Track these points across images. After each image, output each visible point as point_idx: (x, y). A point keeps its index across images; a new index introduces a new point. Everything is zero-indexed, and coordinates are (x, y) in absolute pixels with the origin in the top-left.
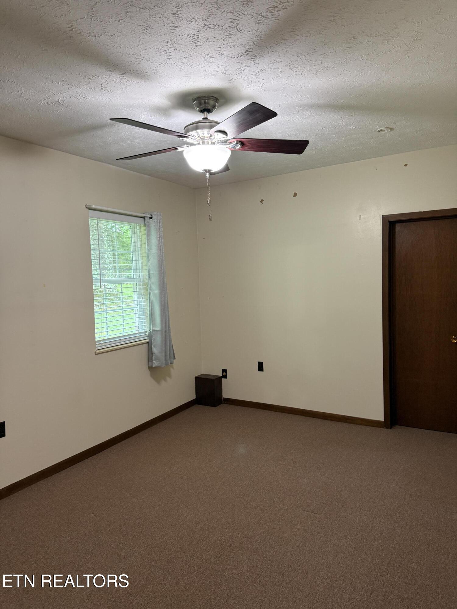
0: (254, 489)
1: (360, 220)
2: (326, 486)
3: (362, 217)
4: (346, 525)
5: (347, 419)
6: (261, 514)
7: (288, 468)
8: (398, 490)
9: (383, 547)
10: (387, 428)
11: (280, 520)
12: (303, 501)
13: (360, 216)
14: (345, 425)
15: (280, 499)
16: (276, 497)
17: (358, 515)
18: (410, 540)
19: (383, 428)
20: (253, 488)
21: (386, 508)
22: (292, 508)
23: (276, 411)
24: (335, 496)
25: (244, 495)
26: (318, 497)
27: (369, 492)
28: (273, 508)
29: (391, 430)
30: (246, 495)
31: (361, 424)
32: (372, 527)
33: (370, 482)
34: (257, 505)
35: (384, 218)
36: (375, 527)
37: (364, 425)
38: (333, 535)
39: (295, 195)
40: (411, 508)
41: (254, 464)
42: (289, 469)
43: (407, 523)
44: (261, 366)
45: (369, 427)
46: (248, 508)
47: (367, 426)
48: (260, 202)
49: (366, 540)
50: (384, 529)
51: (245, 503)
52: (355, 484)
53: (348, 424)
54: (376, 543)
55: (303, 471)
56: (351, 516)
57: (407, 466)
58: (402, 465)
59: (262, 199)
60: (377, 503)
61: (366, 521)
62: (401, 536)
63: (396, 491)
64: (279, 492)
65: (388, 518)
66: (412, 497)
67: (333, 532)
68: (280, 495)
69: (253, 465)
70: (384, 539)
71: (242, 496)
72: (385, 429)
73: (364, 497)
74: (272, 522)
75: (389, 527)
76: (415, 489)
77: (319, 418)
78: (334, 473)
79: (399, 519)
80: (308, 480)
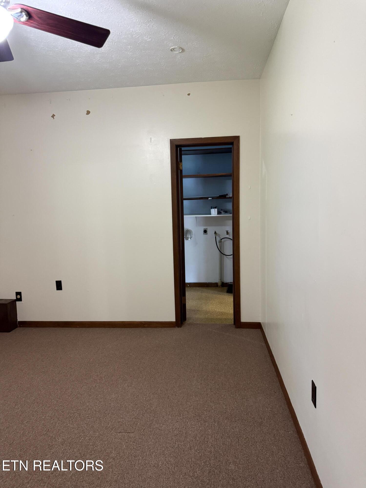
0: (59, 421)
1: (151, 142)
2: (135, 398)
3: (152, 139)
4: (161, 438)
5: (145, 324)
6: (70, 450)
7: (94, 386)
8: (199, 387)
9: (200, 455)
10: (178, 327)
11: (92, 452)
12: (114, 421)
13: (151, 138)
14: (143, 330)
15: (89, 425)
16: (85, 424)
17: (170, 423)
18: (222, 438)
19: (175, 327)
20: (58, 418)
21: (193, 409)
22: (104, 432)
23: (77, 327)
24: (145, 407)
25: (47, 430)
26: (129, 412)
27: (176, 395)
28: (82, 438)
29: (182, 328)
30: (50, 430)
31: (156, 327)
32: (186, 433)
33: (175, 384)
34: (63, 439)
35: (172, 142)
36: (188, 432)
37: (159, 327)
38: (150, 455)
39: (88, 113)
40: (214, 403)
41: (57, 389)
42: (96, 386)
43: (215, 420)
44: (59, 285)
45: (163, 328)
46: (54, 446)
47: (161, 327)
48: (52, 117)
49: (184, 451)
50: (197, 433)
51: (49, 441)
52: (161, 390)
53: (145, 328)
54: (193, 450)
55: (110, 386)
56: (164, 426)
57: (201, 360)
58: (197, 361)
59: (53, 114)
60: (185, 404)
61: (179, 428)
62: (213, 436)
63: (198, 388)
64: (88, 417)
65: (198, 419)
66: (213, 391)
67: (150, 451)
68: (89, 420)
69: (56, 391)
70: (199, 444)
71: (45, 433)
72: (177, 328)
73: (172, 402)
74: (83, 457)
75: (200, 429)
76: (213, 383)
77: (119, 327)
78: (140, 381)
79: (207, 417)
80: (116, 395)
